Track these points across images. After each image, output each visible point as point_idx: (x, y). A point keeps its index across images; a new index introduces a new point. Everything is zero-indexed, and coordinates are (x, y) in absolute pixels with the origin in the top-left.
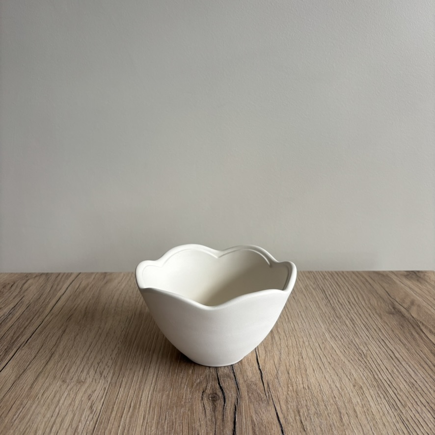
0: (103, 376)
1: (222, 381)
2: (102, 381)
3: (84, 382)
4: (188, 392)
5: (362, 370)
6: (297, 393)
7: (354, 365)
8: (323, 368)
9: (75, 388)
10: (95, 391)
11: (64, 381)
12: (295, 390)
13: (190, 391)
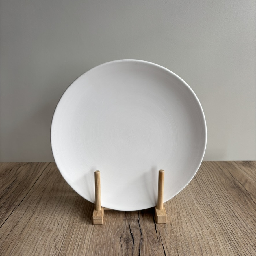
0: (63, 227)
1: (132, 230)
2: (62, 230)
3: (51, 231)
4: (112, 237)
5: (215, 223)
6: (176, 238)
7: (210, 220)
8: (192, 222)
9: (46, 234)
10: (58, 236)
11: (40, 230)
12: (175, 236)
13: (114, 236)
